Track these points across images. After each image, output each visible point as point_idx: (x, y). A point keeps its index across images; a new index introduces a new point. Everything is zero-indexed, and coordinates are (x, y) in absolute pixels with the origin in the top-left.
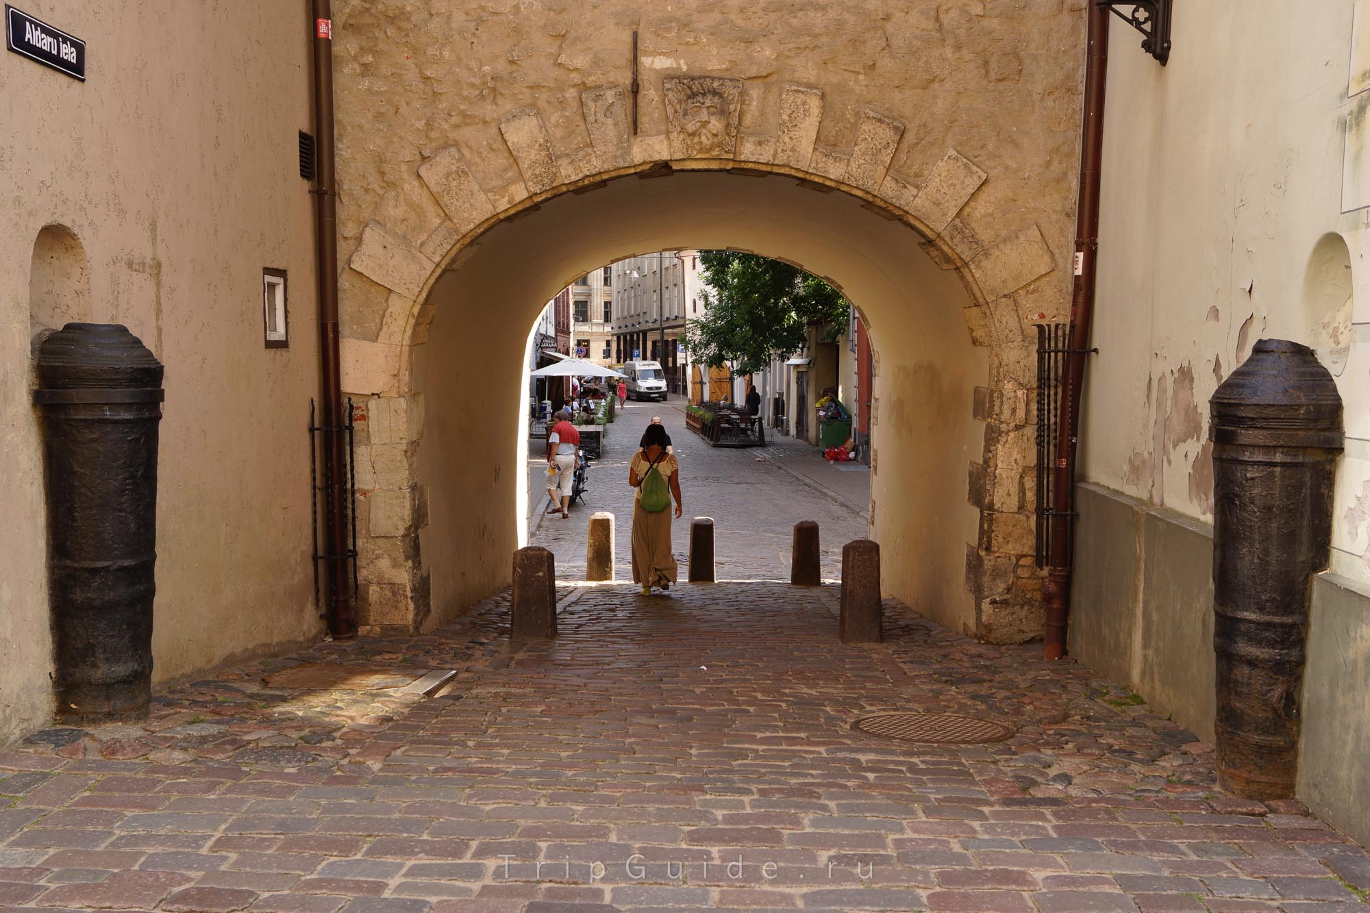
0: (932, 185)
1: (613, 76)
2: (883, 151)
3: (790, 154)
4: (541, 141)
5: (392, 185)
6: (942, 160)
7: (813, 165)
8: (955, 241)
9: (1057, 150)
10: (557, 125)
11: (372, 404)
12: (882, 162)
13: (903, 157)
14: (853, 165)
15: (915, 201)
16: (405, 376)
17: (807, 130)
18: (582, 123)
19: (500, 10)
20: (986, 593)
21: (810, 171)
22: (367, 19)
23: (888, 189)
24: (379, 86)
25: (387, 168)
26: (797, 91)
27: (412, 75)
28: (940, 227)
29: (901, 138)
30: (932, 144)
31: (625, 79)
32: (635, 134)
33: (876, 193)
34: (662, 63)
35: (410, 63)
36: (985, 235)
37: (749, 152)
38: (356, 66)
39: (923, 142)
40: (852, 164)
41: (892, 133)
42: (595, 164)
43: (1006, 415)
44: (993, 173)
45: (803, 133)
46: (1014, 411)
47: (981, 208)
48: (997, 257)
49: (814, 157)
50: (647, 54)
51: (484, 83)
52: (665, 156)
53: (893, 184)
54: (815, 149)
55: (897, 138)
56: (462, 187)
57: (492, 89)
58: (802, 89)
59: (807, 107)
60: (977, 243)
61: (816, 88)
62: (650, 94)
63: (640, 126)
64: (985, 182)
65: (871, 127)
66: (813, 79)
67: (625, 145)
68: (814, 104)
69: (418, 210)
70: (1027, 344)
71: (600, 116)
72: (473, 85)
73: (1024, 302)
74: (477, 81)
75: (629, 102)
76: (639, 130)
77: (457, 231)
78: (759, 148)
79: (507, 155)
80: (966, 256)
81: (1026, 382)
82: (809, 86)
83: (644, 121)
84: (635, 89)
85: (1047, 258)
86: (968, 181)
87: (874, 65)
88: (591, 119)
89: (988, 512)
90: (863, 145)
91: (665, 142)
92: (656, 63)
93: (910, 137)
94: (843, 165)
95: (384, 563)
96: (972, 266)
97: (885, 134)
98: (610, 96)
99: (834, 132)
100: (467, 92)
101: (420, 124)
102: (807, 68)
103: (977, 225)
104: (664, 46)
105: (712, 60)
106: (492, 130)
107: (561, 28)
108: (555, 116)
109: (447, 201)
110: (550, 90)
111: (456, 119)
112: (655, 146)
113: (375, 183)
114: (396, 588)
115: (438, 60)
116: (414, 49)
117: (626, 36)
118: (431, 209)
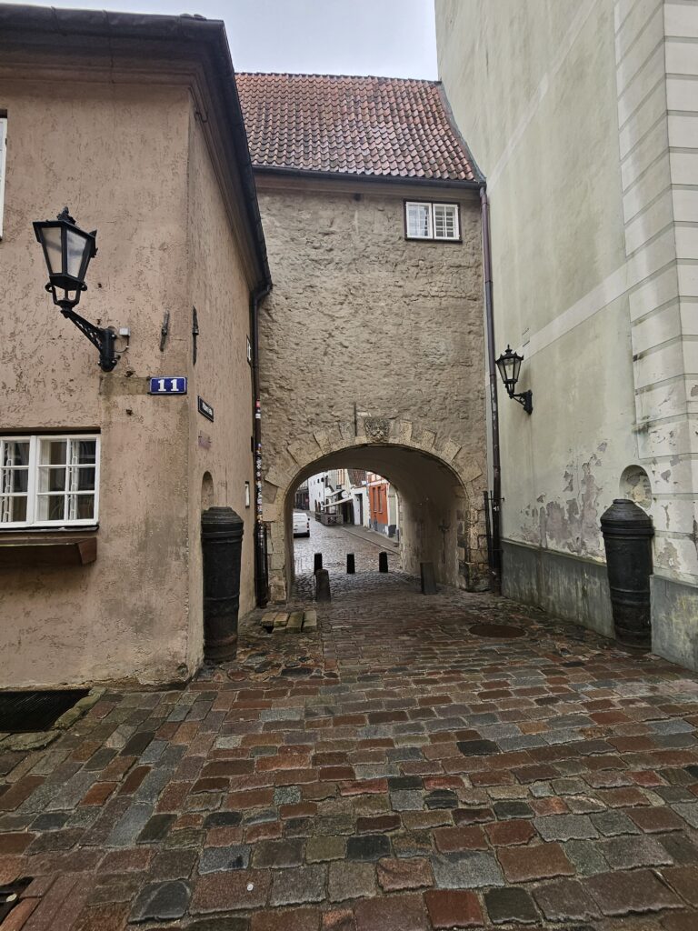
0: (447, 449)
1: (349, 418)
2: (431, 440)
3: (404, 441)
4: (327, 438)
5: (278, 453)
6: (448, 442)
7: (411, 444)
8: (453, 466)
9: (480, 439)
10: (332, 433)
11: (272, 524)
12: (431, 443)
13: (437, 441)
14: (422, 444)
15: (442, 455)
16: (283, 515)
17: (408, 434)
18: (339, 432)
21: (410, 446)
22: (270, 401)
23: (433, 451)
24: (274, 421)
25: (277, 447)
26: (404, 422)
27: (285, 418)
28: (448, 462)
29: (435, 436)
30: (445, 438)
31: (353, 419)
32: (356, 435)
33: (429, 452)
34: (364, 414)
35: (284, 415)
36: (461, 464)
37: (391, 441)
38: (267, 415)
39: (442, 437)
41: (433, 434)
42: (345, 445)
43: (472, 519)
44: (463, 446)
47: (459, 456)
48: (466, 470)
49: (411, 442)
50: (359, 411)
51: (308, 421)
52: (366, 442)
53: (435, 450)
54: (411, 440)
56: (302, 453)
57: (311, 422)
58: (406, 422)
59: (408, 427)
60: (460, 467)
61: (410, 421)
62: (360, 424)
64: (461, 448)
65: (427, 432)
67: (353, 439)
68: (410, 426)
69: (287, 461)
70: (477, 497)
71: (345, 430)
72: (304, 422)
73: (475, 484)
74: (305, 420)
75: (354, 426)
77: (300, 467)
78: (395, 439)
79: (316, 442)
80: (457, 470)
81: (477, 508)
82: (408, 420)
83: (359, 433)
84: (355, 423)
85: (480, 470)
86: (456, 448)
87: (427, 414)
88: (342, 431)
89: (468, 551)
90: (425, 438)
91: (366, 438)
92: (361, 414)
93: (438, 436)
94: (419, 444)
95: (276, 579)
96: (459, 473)
97: (431, 435)
98: (348, 424)
99: (416, 434)
100: (303, 424)
101: (288, 433)
102: (407, 416)
103: (459, 461)
104: (364, 409)
105: (379, 413)
106: (311, 435)
107: (332, 404)
108: (330, 431)
109: (297, 458)
110: (329, 423)
111: (299, 432)
112: (363, 439)
113: (273, 452)
114: (280, 587)
115: (293, 414)
116: (286, 411)
117: (352, 406)
118: (291, 460)
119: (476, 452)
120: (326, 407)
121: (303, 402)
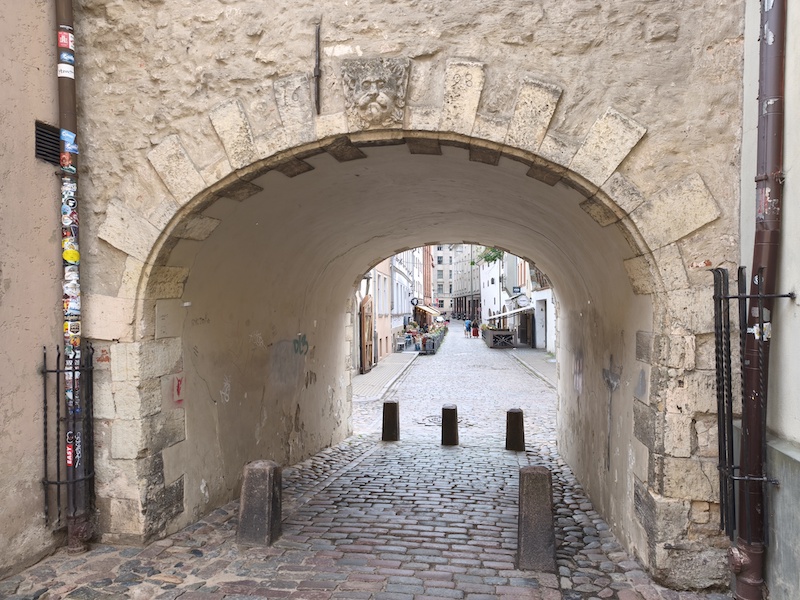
0: (592, 141)
1: (301, 65)
2: (542, 113)
3: (455, 121)
4: (242, 124)
5: (128, 169)
6: (600, 117)
7: (476, 129)
8: (616, 194)
9: (717, 102)
10: (256, 111)
11: (113, 348)
12: (542, 123)
13: (562, 117)
14: (514, 128)
15: (576, 161)
16: (140, 325)
17: (470, 99)
18: (275, 107)
19: (209, 19)
20: (660, 538)
21: (474, 135)
22: (110, 37)
23: (548, 149)
24: (120, 89)
25: (124, 154)
26: (460, 65)
27: (143, 79)
28: (599, 181)
29: (559, 101)
30: (591, 104)
31: (309, 68)
32: (319, 113)
33: (536, 152)
34: (341, 51)
35: (143, 70)
36: (645, 187)
37: (417, 122)
38: (103, 75)
39: (582, 103)
40: (512, 127)
41: (551, 96)
42: (285, 141)
43: (674, 360)
44: (652, 127)
45: (466, 102)
46: (683, 356)
47: (640, 161)
48: (660, 207)
49: (477, 123)
50: (328, 43)
51: (198, 81)
52: (344, 130)
53: (553, 144)
54: (477, 116)
55: (556, 100)
56: (181, 167)
57: (204, 85)
58: (465, 63)
59: (469, 77)
60: (638, 195)
61: (478, 61)
62: (331, 79)
63: (322, 107)
64: (644, 137)
65: (530, 92)
66: (474, 54)
67: (310, 123)
68: (476, 75)
69: (147, 187)
70: (693, 291)
71: (289, 100)
72: (189, 83)
73: (689, 250)
74: (193, 80)
75: (313, 86)
76: (322, 110)
77: (176, 203)
78: (426, 117)
79: (216, 138)
80: (628, 206)
81: (694, 328)
82: (472, 59)
83: (326, 104)
84: (318, 76)
85: (711, 205)
86: (628, 136)
87: (532, 35)
88: (282, 103)
89: (659, 455)
90: (522, 109)
91: (343, 118)
92: (335, 52)
93: (569, 100)
94: (504, 129)
96: (634, 217)
97: (544, 98)
98: (297, 82)
99: (495, 100)
100: (185, 89)
101: (150, 118)
102: (470, 44)
103: (637, 178)
104: (343, 36)
105: (384, 44)
106: (204, 119)
107: (257, 29)
108: (254, 104)
109: (169, 179)
110: (249, 81)
111: (177, 112)
112: (336, 122)
113: (117, 168)
114: (129, 503)
115: (162, 64)
116: (145, 58)
117: (311, 31)
118: (158, 187)
119: (700, 146)
120: (241, 39)
121: (186, 33)
